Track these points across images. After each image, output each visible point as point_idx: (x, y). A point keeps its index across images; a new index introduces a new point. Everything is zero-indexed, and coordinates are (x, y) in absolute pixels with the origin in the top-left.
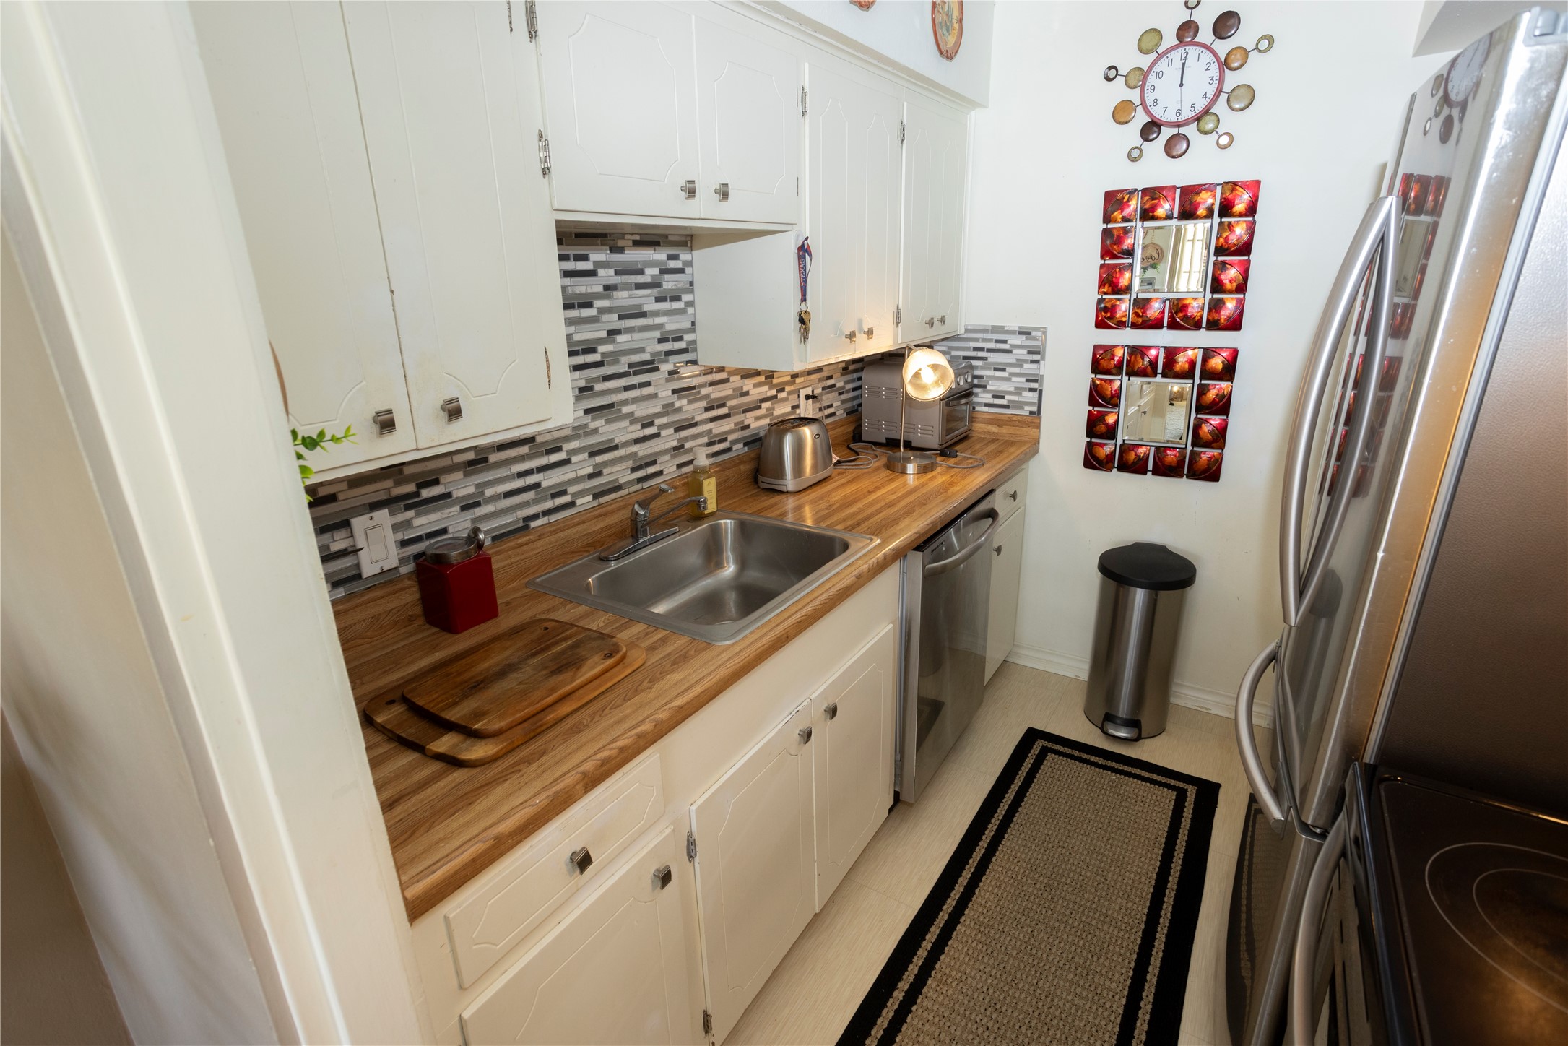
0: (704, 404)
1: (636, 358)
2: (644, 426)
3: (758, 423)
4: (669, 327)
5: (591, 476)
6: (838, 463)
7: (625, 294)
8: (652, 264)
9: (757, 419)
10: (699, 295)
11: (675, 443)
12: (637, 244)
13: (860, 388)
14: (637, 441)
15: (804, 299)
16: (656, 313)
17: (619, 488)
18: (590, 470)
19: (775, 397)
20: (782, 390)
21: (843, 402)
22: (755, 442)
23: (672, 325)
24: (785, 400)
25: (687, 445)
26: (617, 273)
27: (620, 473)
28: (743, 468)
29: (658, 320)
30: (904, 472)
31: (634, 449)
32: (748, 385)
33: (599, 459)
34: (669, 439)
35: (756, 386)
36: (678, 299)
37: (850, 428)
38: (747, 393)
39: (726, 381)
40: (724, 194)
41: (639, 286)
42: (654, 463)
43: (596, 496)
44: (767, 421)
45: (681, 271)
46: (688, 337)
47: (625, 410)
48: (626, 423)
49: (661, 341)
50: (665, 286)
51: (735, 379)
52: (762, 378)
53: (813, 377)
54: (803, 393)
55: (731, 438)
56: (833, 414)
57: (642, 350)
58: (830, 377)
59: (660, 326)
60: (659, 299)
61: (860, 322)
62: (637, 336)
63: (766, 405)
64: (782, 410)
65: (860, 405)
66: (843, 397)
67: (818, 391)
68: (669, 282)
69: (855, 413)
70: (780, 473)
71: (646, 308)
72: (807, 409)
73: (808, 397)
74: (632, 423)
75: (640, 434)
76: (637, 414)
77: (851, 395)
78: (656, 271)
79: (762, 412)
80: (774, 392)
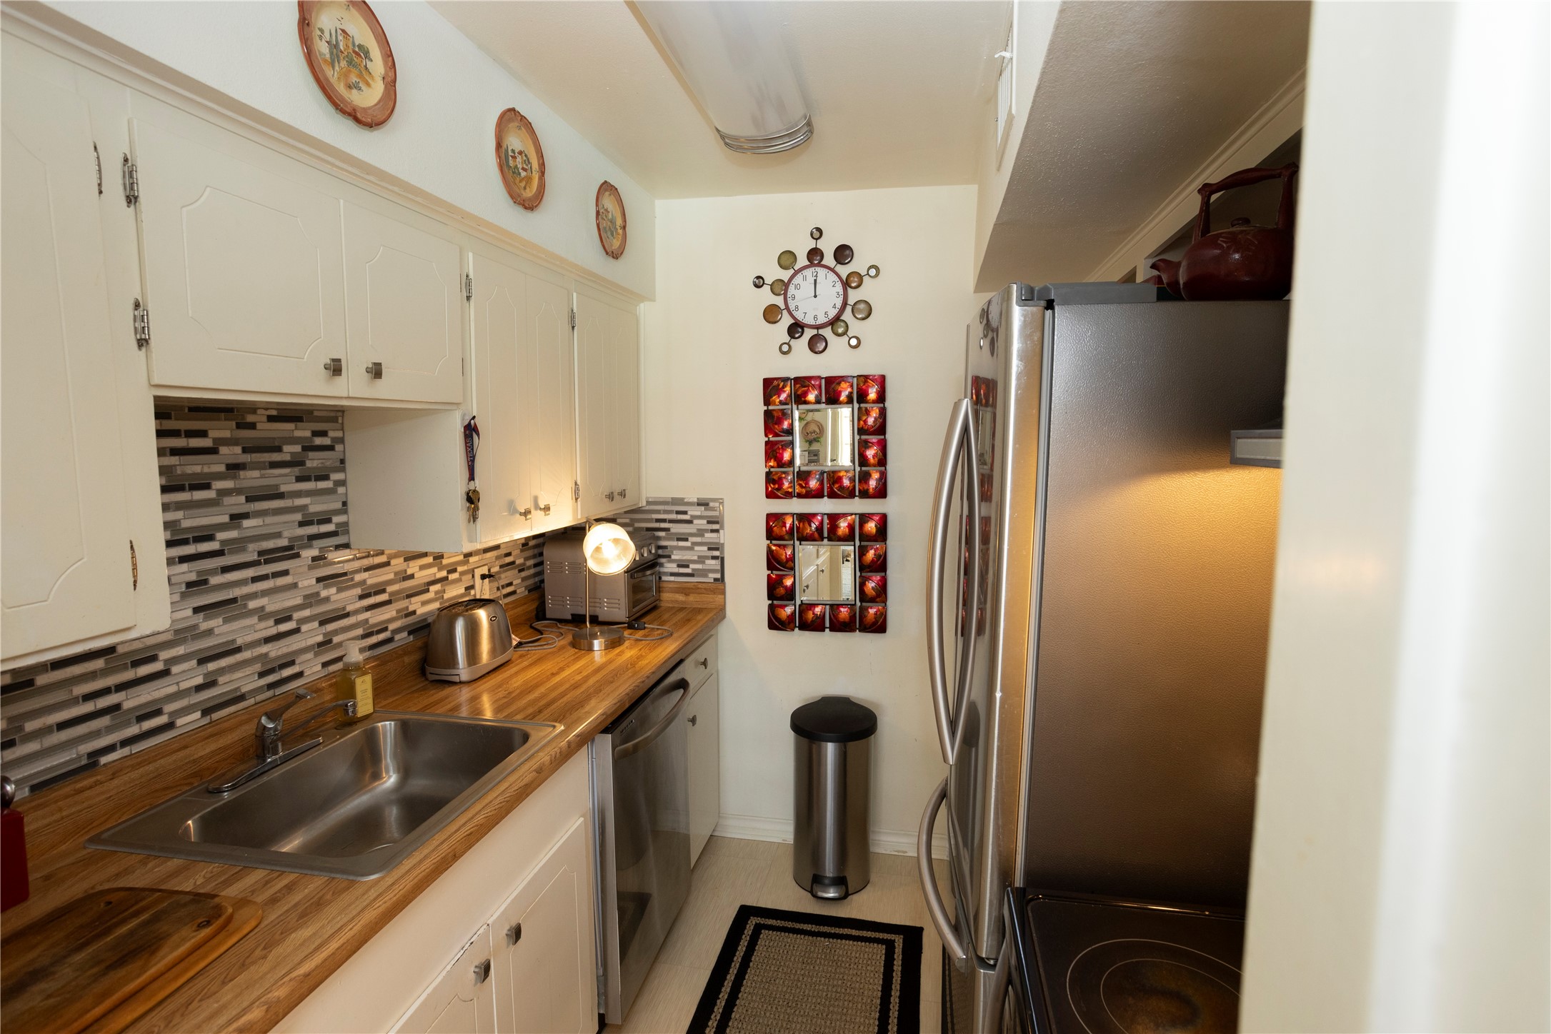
0: (358, 591)
1: (270, 544)
2: (278, 622)
3: (424, 607)
4: (312, 509)
5: (199, 688)
6: (520, 645)
7: (256, 473)
8: (293, 441)
9: (424, 603)
10: (352, 473)
11: (320, 638)
12: (271, 419)
13: (541, 563)
14: (268, 640)
15: (472, 478)
16: (299, 494)
17: (242, 698)
18: (199, 680)
19: (446, 578)
20: (455, 570)
21: (524, 579)
22: (422, 629)
23: (317, 506)
24: (458, 581)
25: (336, 640)
26: (245, 450)
27: (247, 680)
28: (407, 659)
29: (299, 502)
30: (590, 649)
31: (264, 649)
32: (413, 567)
33: (212, 666)
34: (312, 634)
35: (422, 568)
36: (326, 478)
37: (534, 606)
38: (412, 576)
39: (387, 564)
40: (376, 372)
41: (274, 465)
42: (292, 663)
43: (205, 712)
44: (436, 606)
45: (330, 448)
46: (336, 519)
47: (252, 605)
48: (253, 620)
49: (301, 524)
50: (309, 464)
51: (398, 563)
52: (430, 560)
53: (489, 555)
54: (478, 573)
55: (392, 627)
56: (514, 593)
57: (278, 535)
58: (508, 554)
59: (305, 507)
60: (299, 479)
61: (536, 499)
62: (269, 520)
63: (433, 588)
64: (454, 592)
65: (542, 581)
66: (524, 574)
67: (495, 569)
68: (314, 461)
69: (537, 589)
70: (452, 661)
71: (283, 488)
72: (484, 590)
73: (483, 577)
74: (261, 619)
75: (273, 631)
76: (269, 609)
77: (532, 571)
78: (298, 448)
79: (430, 595)
80: (444, 573)
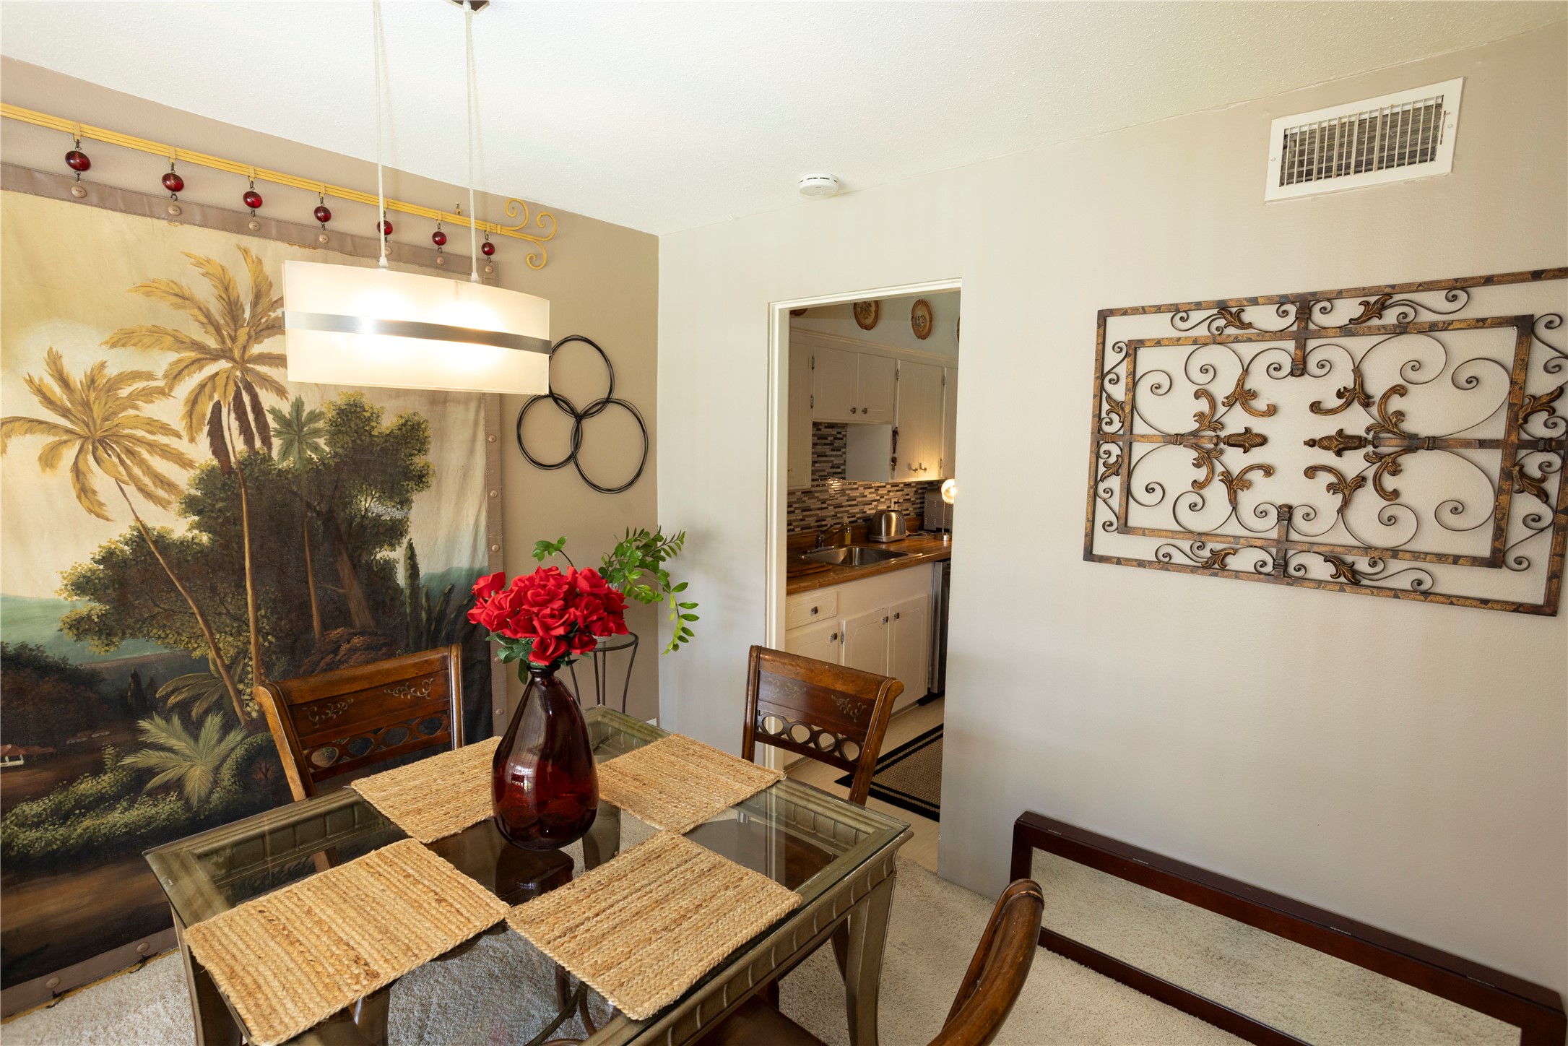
0: (846, 498)
1: (822, 474)
2: (822, 503)
3: (870, 511)
4: (836, 462)
5: (801, 520)
6: (909, 535)
7: (820, 447)
8: (831, 435)
9: (870, 509)
10: (848, 449)
11: (833, 513)
12: (826, 427)
13: (924, 502)
14: (819, 509)
15: (894, 452)
16: (831, 456)
17: (810, 528)
18: (801, 517)
19: (879, 500)
20: (883, 497)
21: (914, 508)
22: (868, 519)
23: (837, 461)
24: (884, 502)
25: (839, 515)
26: (818, 439)
27: (811, 521)
28: (862, 531)
29: (832, 459)
31: (818, 512)
32: (867, 492)
33: (805, 513)
34: (831, 511)
35: (870, 493)
36: (839, 450)
37: (918, 523)
38: (866, 496)
39: (857, 489)
40: (865, 411)
41: (826, 444)
42: (824, 520)
43: (802, 529)
44: (874, 511)
45: (842, 439)
46: (842, 467)
47: (816, 495)
48: (815, 500)
49: (832, 467)
50: (835, 445)
51: (861, 489)
52: (873, 490)
53: (898, 493)
54: (893, 500)
55: (857, 516)
56: (909, 514)
57: (824, 471)
58: (908, 495)
59: (832, 461)
60: (832, 450)
61: (920, 465)
62: (823, 464)
63: (874, 503)
64: (882, 507)
65: (923, 512)
66: (914, 506)
67: (901, 501)
68: (837, 443)
69: (921, 516)
70: (880, 533)
71: (827, 453)
72: (893, 507)
73: (895, 503)
74: (818, 501)
75: (820, 506)
76: (821, 497)
77: (919, 506)
78: (832, 438)
79: (872, 506)
80: (878, 498)
